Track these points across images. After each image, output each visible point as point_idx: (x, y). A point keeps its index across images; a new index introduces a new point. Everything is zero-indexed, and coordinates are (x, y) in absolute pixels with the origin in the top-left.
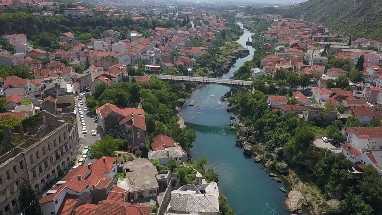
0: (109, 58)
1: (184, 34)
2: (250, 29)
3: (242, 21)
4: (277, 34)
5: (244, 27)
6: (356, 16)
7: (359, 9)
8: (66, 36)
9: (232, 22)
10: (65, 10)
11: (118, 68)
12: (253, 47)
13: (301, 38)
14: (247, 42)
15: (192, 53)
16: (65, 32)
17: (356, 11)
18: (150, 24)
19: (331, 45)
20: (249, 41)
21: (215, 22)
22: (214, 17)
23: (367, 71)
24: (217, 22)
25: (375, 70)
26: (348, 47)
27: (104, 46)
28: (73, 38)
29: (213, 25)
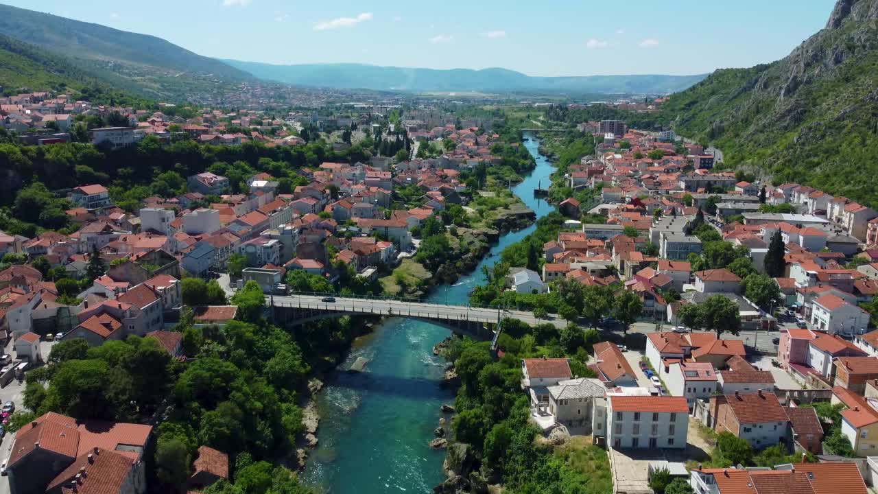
0: (153, 256)
1: (381, 179)
2: (550, 158)
3: (538, 138)
4: (602, 172)
5: (541, 153)
6: (786, 128)
7: (789, 111)
8: (87, 195)
9: (512, 140)
10: (95, 133)
11: (150, 289)
12: (550, 203)
13: (655, 183)
14: (535, 191)
15: (386, 228)
16: (84, 185)
17: (783, 116)
18: (310, 155)
19: (720, 201)
20: (541, 188)
21: (470, 144)
22: (472, 130)
23: (791, 277)
24: (477, 143)
25: (808, 274)
26: (757, 206)
27: (163, 220)
28: (106, 198)
29: (463, 152)
